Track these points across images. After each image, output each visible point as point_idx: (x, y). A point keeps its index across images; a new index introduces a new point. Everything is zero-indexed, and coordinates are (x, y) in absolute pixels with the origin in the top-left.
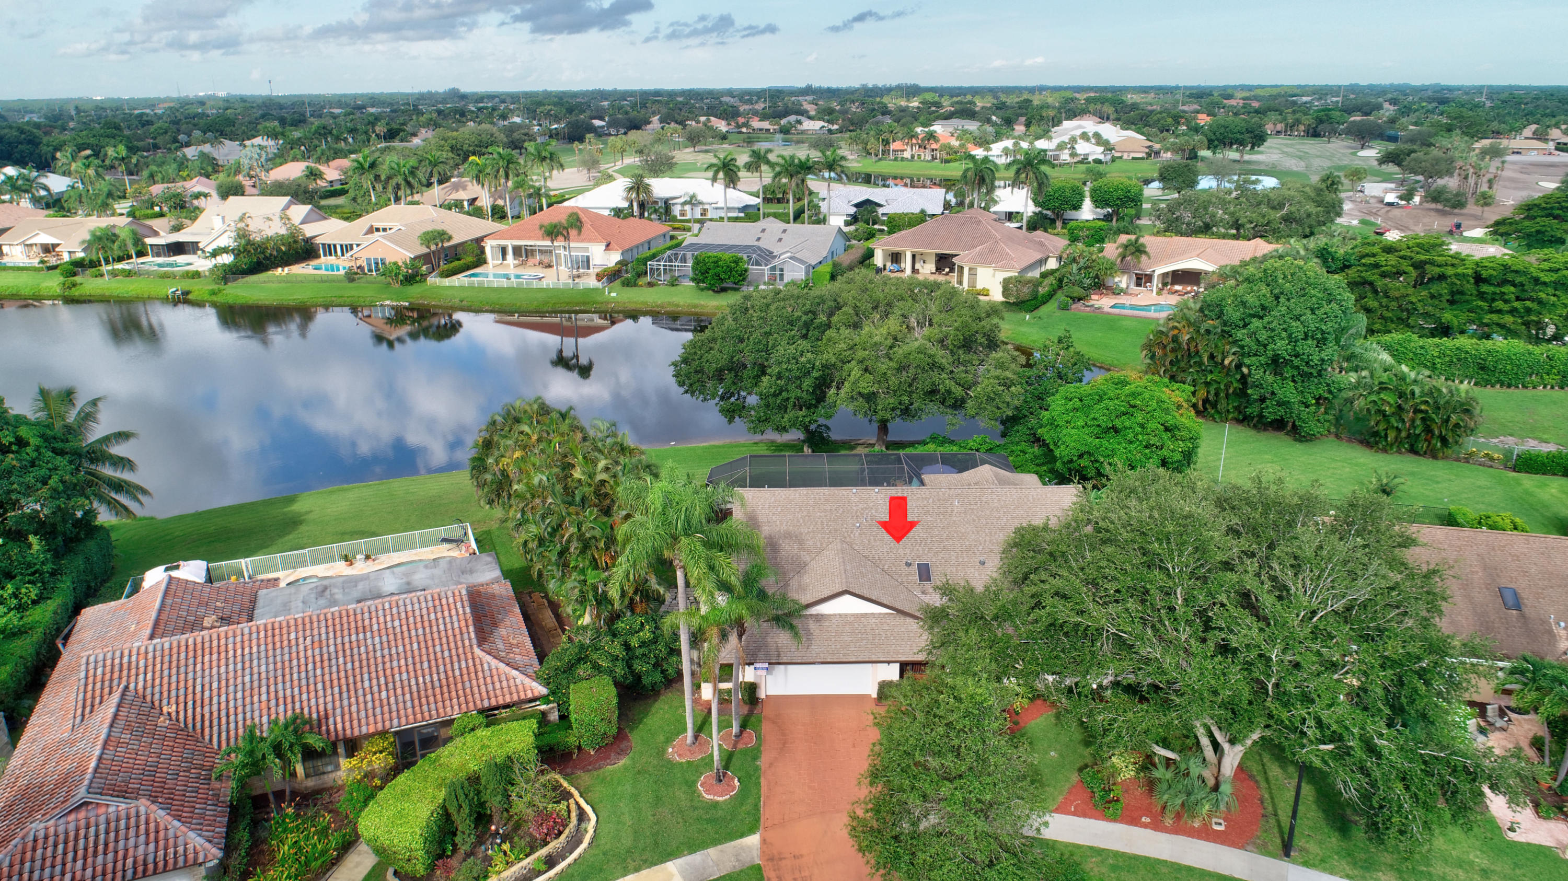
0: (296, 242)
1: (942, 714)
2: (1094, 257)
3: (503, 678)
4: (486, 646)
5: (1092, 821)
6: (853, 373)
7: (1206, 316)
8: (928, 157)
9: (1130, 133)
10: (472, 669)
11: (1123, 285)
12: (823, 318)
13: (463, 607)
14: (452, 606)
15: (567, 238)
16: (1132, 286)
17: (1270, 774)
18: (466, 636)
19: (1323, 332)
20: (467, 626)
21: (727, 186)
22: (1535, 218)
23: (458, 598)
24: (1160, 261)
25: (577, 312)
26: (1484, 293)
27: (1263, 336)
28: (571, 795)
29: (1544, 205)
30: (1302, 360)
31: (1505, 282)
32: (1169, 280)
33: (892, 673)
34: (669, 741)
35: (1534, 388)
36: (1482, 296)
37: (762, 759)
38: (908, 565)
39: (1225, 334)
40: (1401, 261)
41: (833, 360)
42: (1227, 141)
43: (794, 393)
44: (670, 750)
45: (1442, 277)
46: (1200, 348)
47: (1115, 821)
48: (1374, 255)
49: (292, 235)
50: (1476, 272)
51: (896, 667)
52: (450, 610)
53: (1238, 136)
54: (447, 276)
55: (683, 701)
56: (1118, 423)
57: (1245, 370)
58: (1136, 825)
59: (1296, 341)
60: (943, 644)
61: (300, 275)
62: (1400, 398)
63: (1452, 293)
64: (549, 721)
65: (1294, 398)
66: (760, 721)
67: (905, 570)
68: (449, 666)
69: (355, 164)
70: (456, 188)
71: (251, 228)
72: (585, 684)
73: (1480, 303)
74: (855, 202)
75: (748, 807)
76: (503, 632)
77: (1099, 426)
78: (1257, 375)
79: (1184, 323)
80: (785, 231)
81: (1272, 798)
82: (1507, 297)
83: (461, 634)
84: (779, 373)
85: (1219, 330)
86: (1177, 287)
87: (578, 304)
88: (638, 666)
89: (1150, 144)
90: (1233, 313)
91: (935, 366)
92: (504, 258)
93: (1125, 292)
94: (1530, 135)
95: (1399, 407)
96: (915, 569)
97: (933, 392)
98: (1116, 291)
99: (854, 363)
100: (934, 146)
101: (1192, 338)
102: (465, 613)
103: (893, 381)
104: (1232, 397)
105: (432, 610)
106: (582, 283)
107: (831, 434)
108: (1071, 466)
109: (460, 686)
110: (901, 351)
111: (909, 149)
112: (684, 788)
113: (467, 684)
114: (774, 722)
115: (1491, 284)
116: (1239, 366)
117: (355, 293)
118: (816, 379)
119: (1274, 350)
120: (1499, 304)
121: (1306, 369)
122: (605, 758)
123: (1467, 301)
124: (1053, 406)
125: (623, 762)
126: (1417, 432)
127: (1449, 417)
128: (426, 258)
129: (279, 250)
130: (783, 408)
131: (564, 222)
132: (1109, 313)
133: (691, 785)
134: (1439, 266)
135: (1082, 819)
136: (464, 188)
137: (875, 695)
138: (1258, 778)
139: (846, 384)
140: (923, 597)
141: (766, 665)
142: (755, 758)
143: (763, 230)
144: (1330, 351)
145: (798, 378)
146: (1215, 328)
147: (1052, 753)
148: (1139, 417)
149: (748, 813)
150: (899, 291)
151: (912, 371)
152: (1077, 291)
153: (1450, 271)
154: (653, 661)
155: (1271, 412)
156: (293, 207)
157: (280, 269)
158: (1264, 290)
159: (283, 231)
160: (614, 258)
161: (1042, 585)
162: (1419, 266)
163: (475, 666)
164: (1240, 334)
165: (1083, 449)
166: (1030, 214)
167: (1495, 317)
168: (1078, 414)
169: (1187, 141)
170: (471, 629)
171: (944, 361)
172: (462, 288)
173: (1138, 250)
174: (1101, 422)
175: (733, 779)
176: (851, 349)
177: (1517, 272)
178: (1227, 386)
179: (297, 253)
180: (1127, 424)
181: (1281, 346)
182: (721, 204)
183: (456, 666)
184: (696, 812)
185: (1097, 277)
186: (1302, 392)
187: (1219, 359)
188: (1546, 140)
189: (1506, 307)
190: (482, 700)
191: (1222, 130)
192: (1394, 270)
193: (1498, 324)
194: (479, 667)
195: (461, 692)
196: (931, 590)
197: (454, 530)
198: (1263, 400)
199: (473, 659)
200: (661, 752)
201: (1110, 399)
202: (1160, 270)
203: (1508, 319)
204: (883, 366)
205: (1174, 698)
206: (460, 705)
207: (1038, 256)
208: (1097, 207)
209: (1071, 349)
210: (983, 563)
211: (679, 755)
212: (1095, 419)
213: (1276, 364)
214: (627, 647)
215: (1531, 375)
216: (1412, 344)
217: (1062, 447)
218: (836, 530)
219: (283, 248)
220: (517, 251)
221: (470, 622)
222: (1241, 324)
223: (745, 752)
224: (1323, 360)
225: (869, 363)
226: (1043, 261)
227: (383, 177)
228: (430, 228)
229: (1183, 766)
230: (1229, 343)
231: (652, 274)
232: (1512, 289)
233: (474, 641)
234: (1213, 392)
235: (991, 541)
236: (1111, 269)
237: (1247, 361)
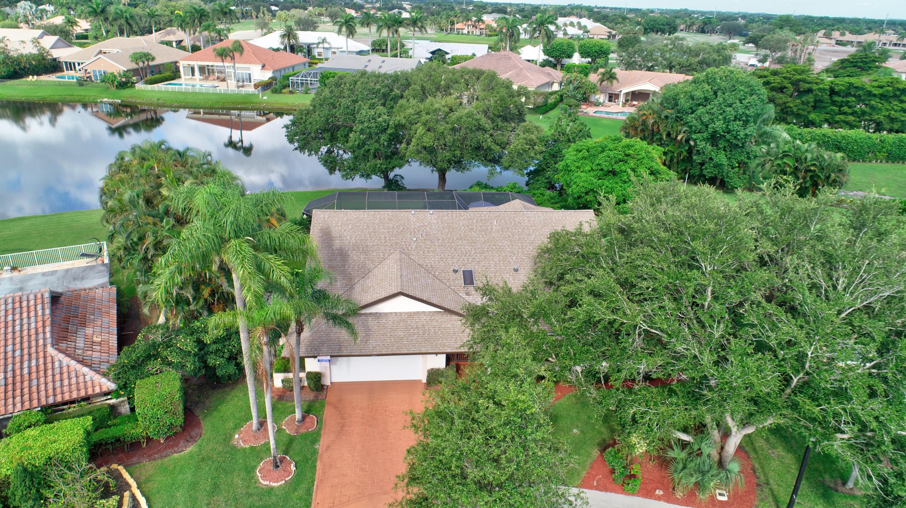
0: (44, 59)
1: (481, 420)
2: (583, 81)
3: (73, 375)
4: (63, 346)
5: (613, 494)
6: (419, 131)
7: (665, 107)
8: (478, 33)
9: (598, 24)
10: (42, 367)
11: (601, 100)
12: (397, 92)
13: (43, 309)
14: (32, 308)
15: (233, 58)
16: (607, 101)
17: (757, 445)
18: (41, 336)
19: (747, 116)
20: (44, 327)
21: (348, 36)
22: (846, 68)
23: (39, 301)
24: (625, 85)
25: (241, 109)
26: (835, 101)
27: (706, 118)
28: (128, 486)
29: (852, 60)
30: (732, 135)
31: (849, 94)
32: (630, 98)
33: (440, 362)
34: (237, 427)
35: (870, 161)
36: (834, 103)
37: (321, 443)
38: (455, 271)
39: (678, 119)
40: (784, 80)
41: (404, 121)
42: (655, 29)
43: (373, 146)
44: (237, 436)
45: (810, 91)
46: (661, 128)
47: (633, 495)
48: (765, 77)
49: (41, 55)
50: (831, 88)
51: (443, 357)
52: (29, 312)
53: (662, 27)
54: (151, 84)
55: (247, 394)
56: (616, 167)
57: (692, 143)
58: (651, 498)
59: (728, 122)
60: (483, 340)
61: (44, 81)
62: (797, 161)
63: (816, 101)
64: (120, 414)
65: (725, 161)
66: (323, 406)
67: (452, 275)
68: (18, 365)
69: (91, 9)
70: (169, 34)
71: (9, 47)
72: (152, 379)
73: (834, 108)
74: (431, 50)
75: (300, 492)
76: (89, 331)
77: (602, 170)
78: (702, 145)
79: (650, 111)
80: (383, 62)
81: (762, 468)
82: (850, 104)
83: (37, 334)
84: (362, 129)
85: (674, 116)
86: (635, 103)
87: (239, 103)
88: (212, 361)
89: (610, 30)
90: (684, 103)
91: (480, 128)
92: (193, 74)
93: (602, 104)
94: (822, 35)
95: (796, 168)
96: (460, 275)
97: (478, 148)
98: (597, 104)
99: (419, 124)
100: (482, 27)
101: (655, 122)
102: (43, 315)
103: (449, 139)
104: (681, 163)
105: (10, 312)
106: (243, 90)
107: (403, 181)
108: (580, 201)
109: (26, 384)
110: (455, 116)
111: (466, 28)
112: (243, 474)
113: (35, 382)
114: (336, 407)
115: (840, 96)
116: (687, 141)
117: (83, 93)
118: (390, 135)
119: (713, 128)
120: (845, 109)
121: (734, 141)
122: (172, 447)
123: (824, 107)
124: (567, 156)
125: (191, 449)
126: (807, 185)
127: (830, 175)
128: (136, 72)
129: (31, 64)
130: (365, 157)
131: (231, 47)
132: (593, 116)
133: (250, 471)
134: (808, 83)
135: (603, 493)
136: (174, 34)
137: (424, 381)
138: (747, 449)
139: (413, 140)
140: (467, 298)
141: (329, 358)
142: (315, 441)
143: (369, 61)
144: (751, 129)
145: (377, 134)
146: (671, 114)
147: (575, 431)
148: (632, 163)
149: (301, 498)
150: (455, 77)
151: (463, 131)
152: (573, 101)
153: (815, 87)
154: (227, 355)
155: (708, 171)
156: (46, 38)
157: (31, 77)
158: (707, 87)
159: (35, 51)
160: (266, 76)
161: (577, 284)
162: (796, 83)
163: (45, 364)
164: (689, 118)
165: (590, 187)
166: (541, 61)
167: (842, 117)
168: (586, 162)
169: (632, 29)
170: (48, 329)
171: (487, 125)
172: (160, 92)
173: (612, 77)
174: (603, 167)
175: (290, 463)
176: (418, 113)
177: (856, 88)
178: (680, 154)
179: (45, 67)
180: (623, 168)
181: (719, 125)
182: (344, 49)
183: (26, 364)
184: (251, 499)
185: (585, 93)
186: (730, 158)
187: (674, 136)
188: (831, 39)
189: (849, 111)
190: (47, 397)
191: (653, 23)
192: (779, 86)
193: (844, 122)
194: (49, 365)
195: (26, 390)
196: (474, 292)
197: (90, 247)
198: (702, 164)
199: (45, 357)
200: (228, 438)
201: (611, 150)
202: (625, 90)
203: (851, 118)
204: (441, 127)
205: (705, 392)
206: (23, 403)
207: (547, 80)
208: (582, 57)
209: (578, 122)
210: (516, 270)
211: (244, 441)
212: (599, 165)
213: (714, 139)
214: (199, 342)
215: (868, 153)
216: (794, 132)
217: (574, 186)
218: (396, 244)
219: (34, 63)
220: (202, 69)
221: (48, 323)
222: (690, 111)
223: (305, 437)
224: (746, 135)
225: (431, 124)
226: (551, 84)
227: (110, 19)
228: (138, 51)
229: (696, 447)
230: (682, 125)
231: (293, 85)
232: (854, 99)
233: (49, 341)
234: (669, 159)
235: (523, 252)
236: (594, 89)
237: (694, 136)
